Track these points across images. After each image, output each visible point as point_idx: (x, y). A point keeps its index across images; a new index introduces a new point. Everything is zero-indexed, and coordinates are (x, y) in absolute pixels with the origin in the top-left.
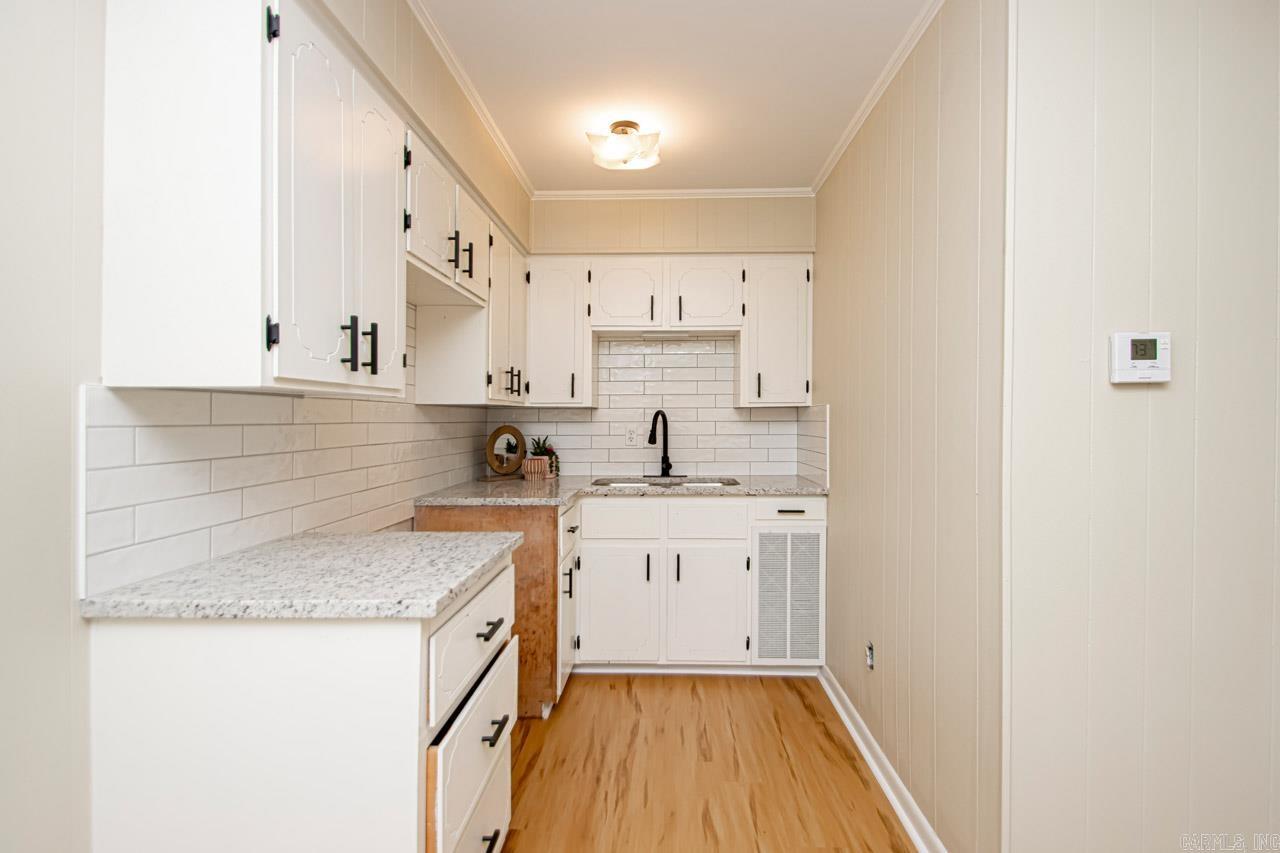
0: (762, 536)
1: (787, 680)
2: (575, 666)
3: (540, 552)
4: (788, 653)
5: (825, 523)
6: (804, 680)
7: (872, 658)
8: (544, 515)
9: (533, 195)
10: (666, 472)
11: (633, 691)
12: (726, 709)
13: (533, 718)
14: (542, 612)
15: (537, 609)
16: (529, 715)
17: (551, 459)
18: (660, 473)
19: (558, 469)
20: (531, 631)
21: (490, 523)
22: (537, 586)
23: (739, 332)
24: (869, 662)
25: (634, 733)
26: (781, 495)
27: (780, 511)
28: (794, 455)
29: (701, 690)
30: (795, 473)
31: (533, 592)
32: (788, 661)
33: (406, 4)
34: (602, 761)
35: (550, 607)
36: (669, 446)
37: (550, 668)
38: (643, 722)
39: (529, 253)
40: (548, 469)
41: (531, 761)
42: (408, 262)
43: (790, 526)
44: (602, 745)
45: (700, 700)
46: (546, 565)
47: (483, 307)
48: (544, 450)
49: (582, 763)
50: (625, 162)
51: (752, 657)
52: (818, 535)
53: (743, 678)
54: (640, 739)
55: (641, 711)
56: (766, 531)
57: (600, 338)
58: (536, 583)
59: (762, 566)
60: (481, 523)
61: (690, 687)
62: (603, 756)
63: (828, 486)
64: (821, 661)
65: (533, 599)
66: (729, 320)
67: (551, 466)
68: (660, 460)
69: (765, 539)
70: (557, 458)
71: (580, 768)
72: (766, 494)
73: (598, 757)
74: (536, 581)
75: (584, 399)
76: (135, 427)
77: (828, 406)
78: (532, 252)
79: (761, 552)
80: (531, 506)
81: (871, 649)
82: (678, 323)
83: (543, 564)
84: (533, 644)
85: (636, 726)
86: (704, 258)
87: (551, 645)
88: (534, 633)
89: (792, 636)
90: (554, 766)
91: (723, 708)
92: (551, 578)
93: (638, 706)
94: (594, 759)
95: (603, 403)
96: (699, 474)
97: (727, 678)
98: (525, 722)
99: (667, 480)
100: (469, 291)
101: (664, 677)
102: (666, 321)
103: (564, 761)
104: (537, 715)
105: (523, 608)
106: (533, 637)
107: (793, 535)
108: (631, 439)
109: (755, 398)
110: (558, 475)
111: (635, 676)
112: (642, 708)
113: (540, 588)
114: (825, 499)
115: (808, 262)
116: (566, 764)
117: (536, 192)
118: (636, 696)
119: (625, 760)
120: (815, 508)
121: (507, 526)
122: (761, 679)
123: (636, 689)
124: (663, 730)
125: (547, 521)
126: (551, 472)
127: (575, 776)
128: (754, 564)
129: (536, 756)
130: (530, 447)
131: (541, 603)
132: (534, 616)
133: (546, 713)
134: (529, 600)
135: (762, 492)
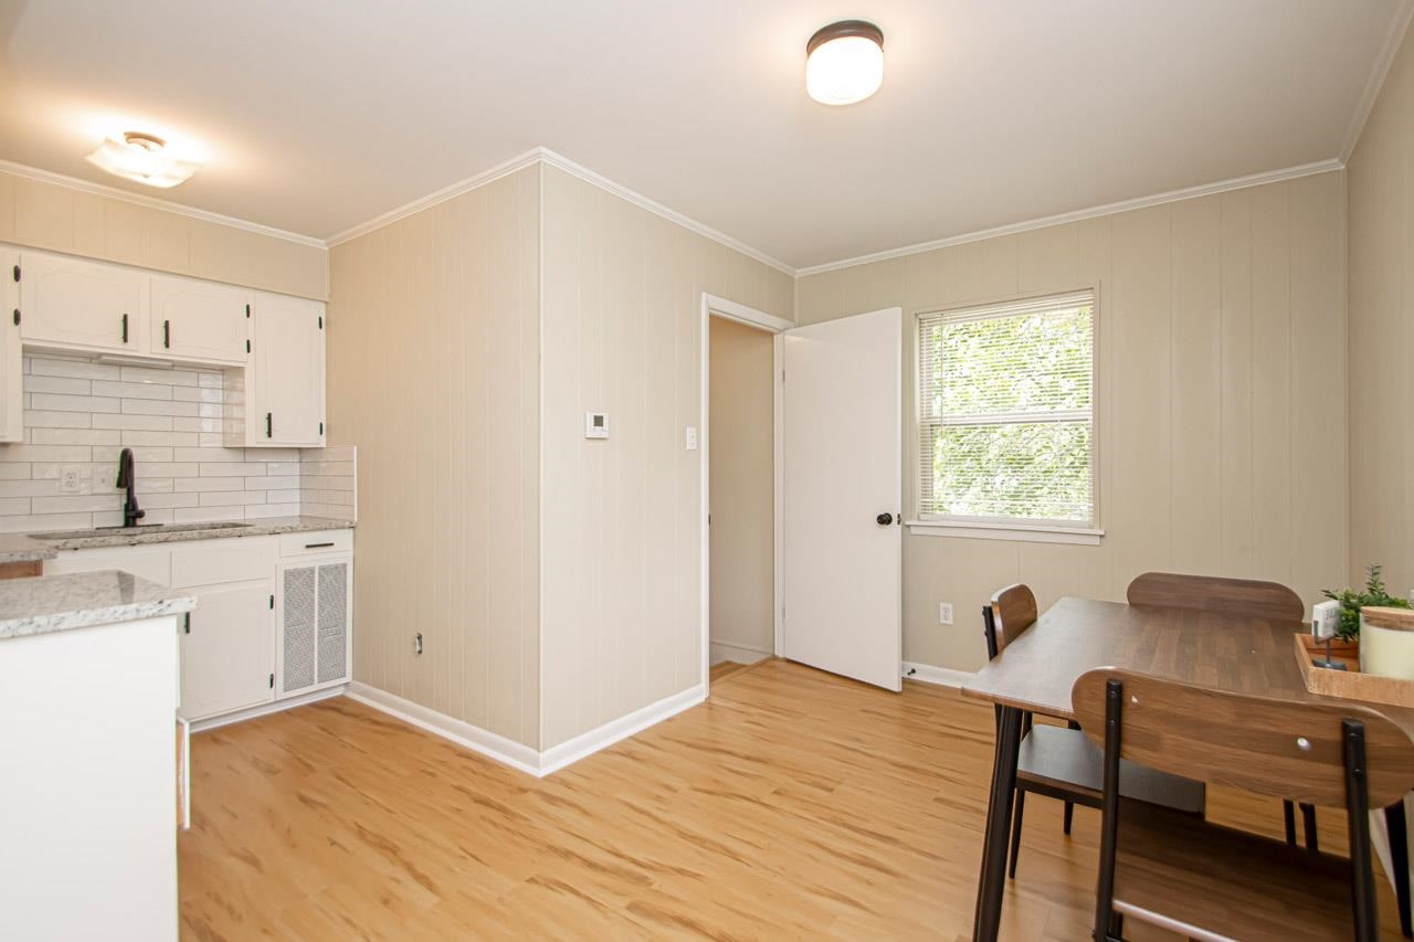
0: (287, 573)
4: (316, 679)
5: (352, 553)
7: (421, 644)
10: (132, 520)
18: (122, 523)
23: (242, 368)
24: (418, 648)
26: (309, 530)
27: (307, 546)
28: (296, 497)
30: (298, 513)
32: (315, 688)
43: (317, 560)
51: (279, 691)
52: (345, 566)
56: (291, 568)
57: (29, 353)
59: (288, 601)
63: (357, 518)
64: (348, 678)
66: (232, 355)
69: (291, 576)
72: (293, 531)
77: (355, 448)
79: (287, 588)
81: (420, 638)
82: (162, 349)
89: (319, 663)
96: (177, 522)
107: (322, 569)
108: (70, 484)
109: (264, 438)
114: (351, 530)
115: (321, 310)
120: (343, 540)
128: (280, 602)
135: (289, 529)
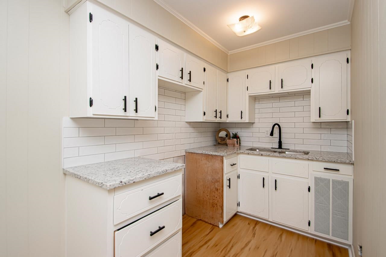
0: (316, 178)
1: (329, 245)
2: (238, 212)
3: (218, 171)
4: (331, 234)
5: (352, 177)
6: (339, 248)
7: (361, 253)
8: (219, 159)
9: (228, 53)
10: (280, 146)
11: (256, 228)
12: (291, 249)
13: (216, 226)
14: (219, 191)
15: (217, 190)
16: (215, 224)
17: (237, 140)
18: (278, 147)
19: (240, 143)
20: (215, 197)
21: (204, 159)
22: (217, 182)
23: (310, 90)
25: (247, 245)
26: (326, 162)
27: (325, 168)
29: (284, 237)
31: (216, 184)
32: (330, 237)
33: (154, 1)
34: (229, 251)
35: (221, 190)
36: (281, 137)
37: (221, 211)
38: (252, 242)
39: (228, 72)
40: (236, 143)
41: (207, 241)
42: (158, 79)
43: (331, 175)
44: (233, 245)
45: (281, 241)
46: (220, 176)
47: (202, 91)
48: (236, 136)
49: (222, 249)
50: (245, 32)
51: (312, 230)
52: (348, 182)
53: (307, 237)
54: (247, 248)
55: (254, 237)
56: (318, 177)
57: (255, 98)
58: (217, 181)
59: (316, 191)
60: (202, 159)
61: (280, 234)
62: (231, 249)
63: (353, 160)
64: (350, 242)
65: (216, 186)
66: (305, 85)
67: (237, 142)
68: (278, 142)
69: (318, 180)
70: (240, 139)
71: (220, 250)
72: (317, 160)
73: (228, 249)
74: (217, 180)
75: (246, 119)
76: (79, 128)
77: (353, 121)
78: (229, 72)
79: (316, 185)
80: (215, 155)
81: (361, 247)
82: (281, 89)
83: (219, 175)
84: (216, 201)
85: (249, 242)
86: (293, 62)
87: (222, 203)
88: (216, 198)
90: (213, 246)
91: (290, 247)
92: (221, 180)
93: (254, 234)
94: (227, 249)
95: (256, 121)
96: (295, 149)
97: (299, 235)
98: (214, 226)
99: (280, 150)
100: (192, 86)
101: (271, 226)
102: (276, 89)
103: (217, 245)
104: (218, 225)
105: (213, 188)
106: (216, 199)
107: (333, 180)
108: (267, 134)
109: (318, 118)
110: (240, 145)
111: (260, 222)
112: (255, 236)
113: (218, 183)
114: (352, 166)
115: (347, 54)
116: (217, 247)
117: (230, 52)
118: (255, 231)
119: (237, 254)
120: (346, 169)
121: (209, 161)
122: (316, 240)
123: (257, 227)
124: (258, 248)
125: (220, 161)
126: (237, 144)
127: (217, 253)
128: (312, 189)
129: (209, 240)
130: (232, 135)
131: (219, 188)
132: (216, 192)
133: (221, 226)
134: (215, 186)
135: (315, 159)
